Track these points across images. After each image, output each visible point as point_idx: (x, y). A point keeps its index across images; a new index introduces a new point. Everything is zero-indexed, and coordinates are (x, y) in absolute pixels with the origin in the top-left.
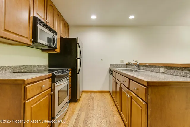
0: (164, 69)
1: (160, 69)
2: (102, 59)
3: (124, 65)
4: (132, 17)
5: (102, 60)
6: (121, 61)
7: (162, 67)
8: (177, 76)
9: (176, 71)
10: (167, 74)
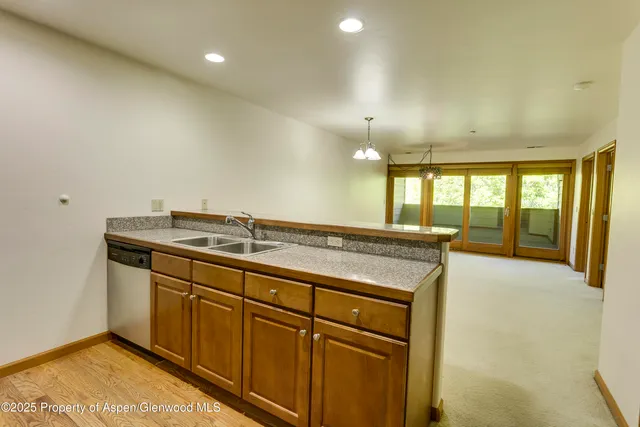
0: (341, 239)
1: (329, 238)
2: (65, 197)
3: (167, 217)
4: (215, 58)
5: (64, 201)
6: (154, 202)
7: (336, 235)
8: (375, 254)
9: (371, 244)
10: (348, 251)
